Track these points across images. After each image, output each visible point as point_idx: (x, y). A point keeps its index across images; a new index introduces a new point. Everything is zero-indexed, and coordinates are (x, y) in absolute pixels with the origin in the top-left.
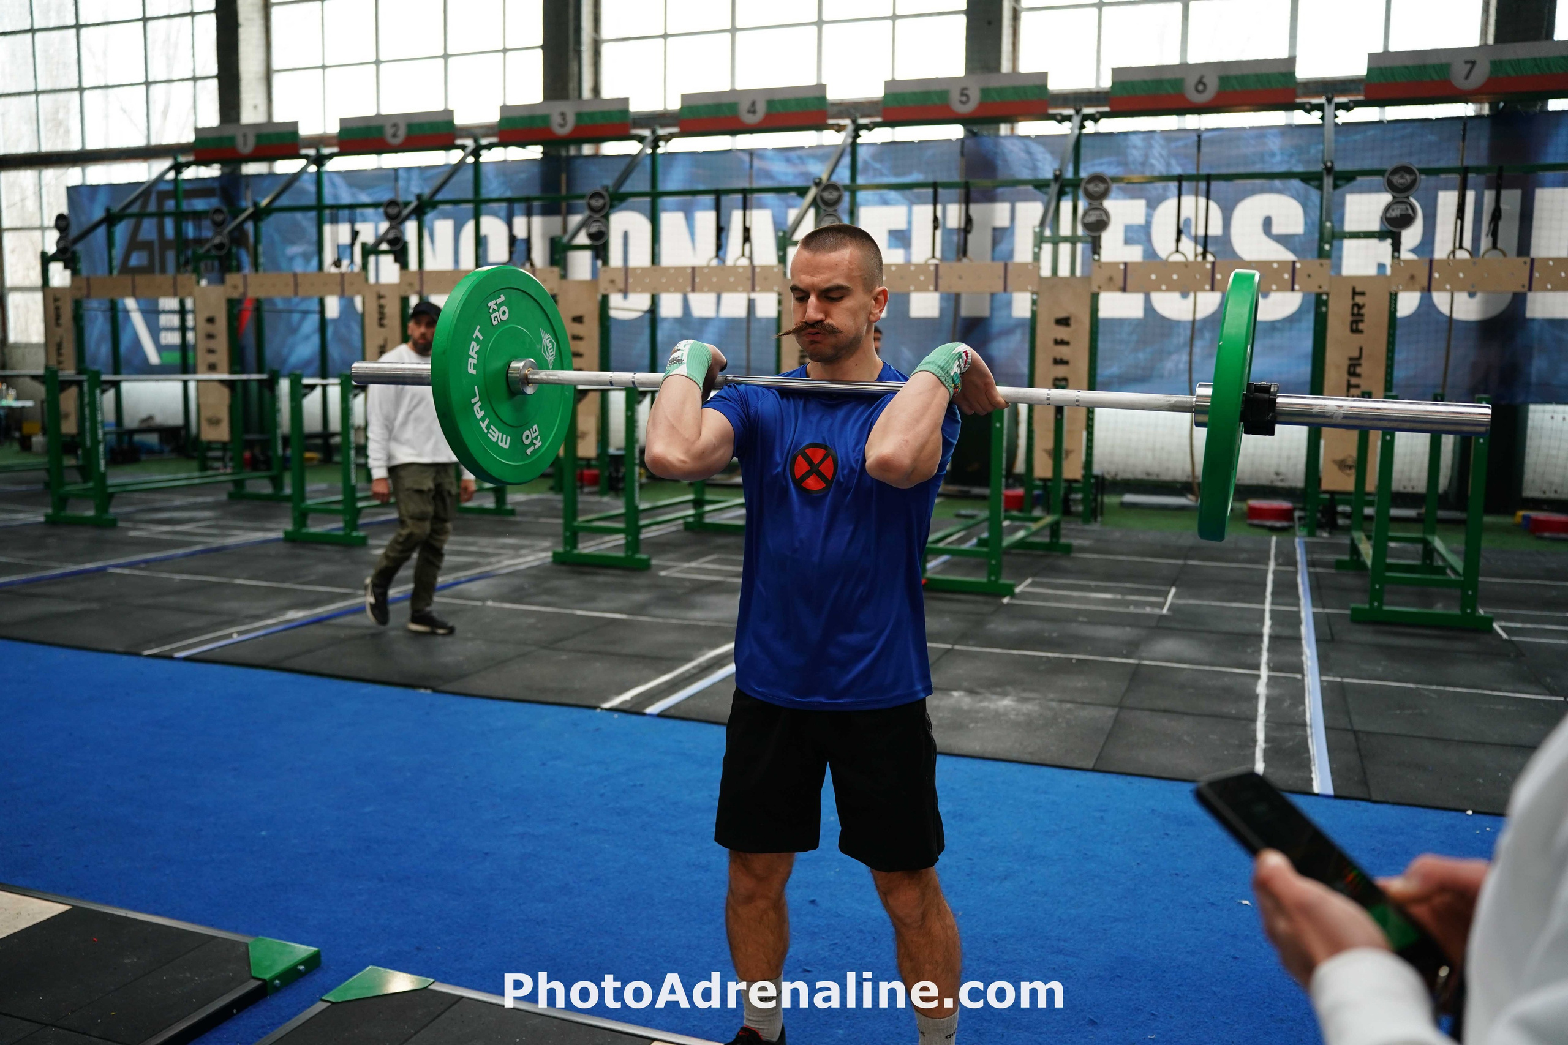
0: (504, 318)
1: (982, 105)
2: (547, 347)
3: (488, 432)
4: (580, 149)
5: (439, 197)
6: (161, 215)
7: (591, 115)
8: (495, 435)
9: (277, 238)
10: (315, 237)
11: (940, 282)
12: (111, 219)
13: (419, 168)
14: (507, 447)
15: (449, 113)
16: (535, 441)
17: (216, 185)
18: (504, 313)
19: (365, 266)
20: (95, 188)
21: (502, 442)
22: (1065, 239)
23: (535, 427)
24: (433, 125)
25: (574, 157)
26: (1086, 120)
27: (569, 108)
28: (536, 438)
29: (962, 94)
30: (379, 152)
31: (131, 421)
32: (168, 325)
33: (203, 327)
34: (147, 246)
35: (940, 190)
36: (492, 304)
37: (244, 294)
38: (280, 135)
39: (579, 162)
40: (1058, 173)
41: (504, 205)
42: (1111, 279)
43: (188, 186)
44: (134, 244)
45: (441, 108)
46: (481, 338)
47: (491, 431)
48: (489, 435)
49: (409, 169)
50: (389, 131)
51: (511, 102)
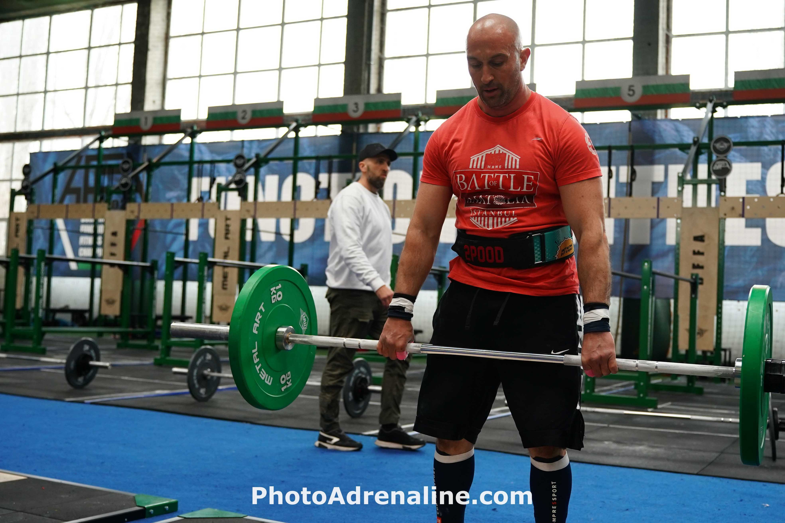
0: (279, 299)
1: (643, 97)
2: (303, 321)
3: (260, 373)
4: (366, 128)
5: (270, 156)
6: (87, 168)
7: (375, 104)
8: (264, 376)
9: (161, 186)
10: (186, 186)
11: (612, 211)
12: (56, 170)
13: (258, 141)
14: (270, 384)
15: (280, 103)
16: (288, 383)
17: (124, 152)
18: (280, 296)
19: (218, 198)
20: (47, 153)
21: (267, 380)
22: (702, 182)
23: (289, 373)
24: (269, 111)
25: (362, 134)
26: (717, 106)
27: (360, 100)
28: (289, 381)
29: (630, 90)
30: (232, 129)
31: (55, 304)
32: (85, 243)
33: (108, 237)
34: (76, 191)
35: (614, 151)
36: (273, 289)
37: (138, 217)
38: (168, 118)
39: (366, 136)
40: (696, 139)
41: (314, 161)
42: (733, 208)
43: (106, 152)
44: (68, 190)
45: (275, 100)
46: (264, 310)
47: (261, 372)
48: (260, 375)
49: (251, 142)
50: (240, 115)
51: (321, 96)
